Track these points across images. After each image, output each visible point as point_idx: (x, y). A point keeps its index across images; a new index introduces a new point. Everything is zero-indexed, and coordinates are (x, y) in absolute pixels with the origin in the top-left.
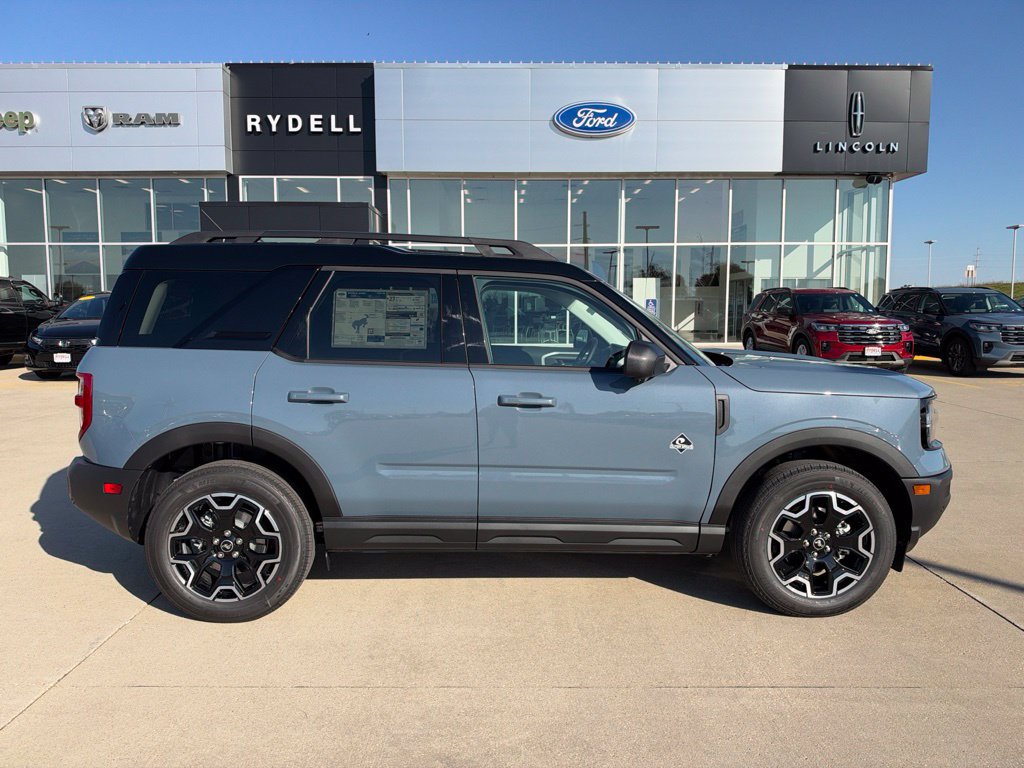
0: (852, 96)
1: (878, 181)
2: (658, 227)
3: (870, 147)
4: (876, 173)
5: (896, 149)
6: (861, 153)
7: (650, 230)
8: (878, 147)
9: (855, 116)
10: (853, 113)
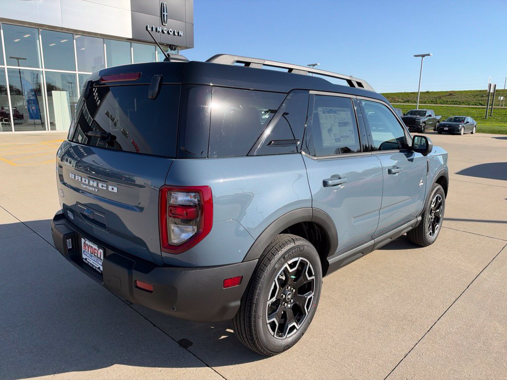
0: (162, 4)
1: (175, 49)
2: (25, 59)
3: (171, 31)
4: (174, 46)
5: (182, 35)
6: (167, 34)
7: (20, 60)
8: (174, 32)
9: (164, 15)
10: (163, 13)
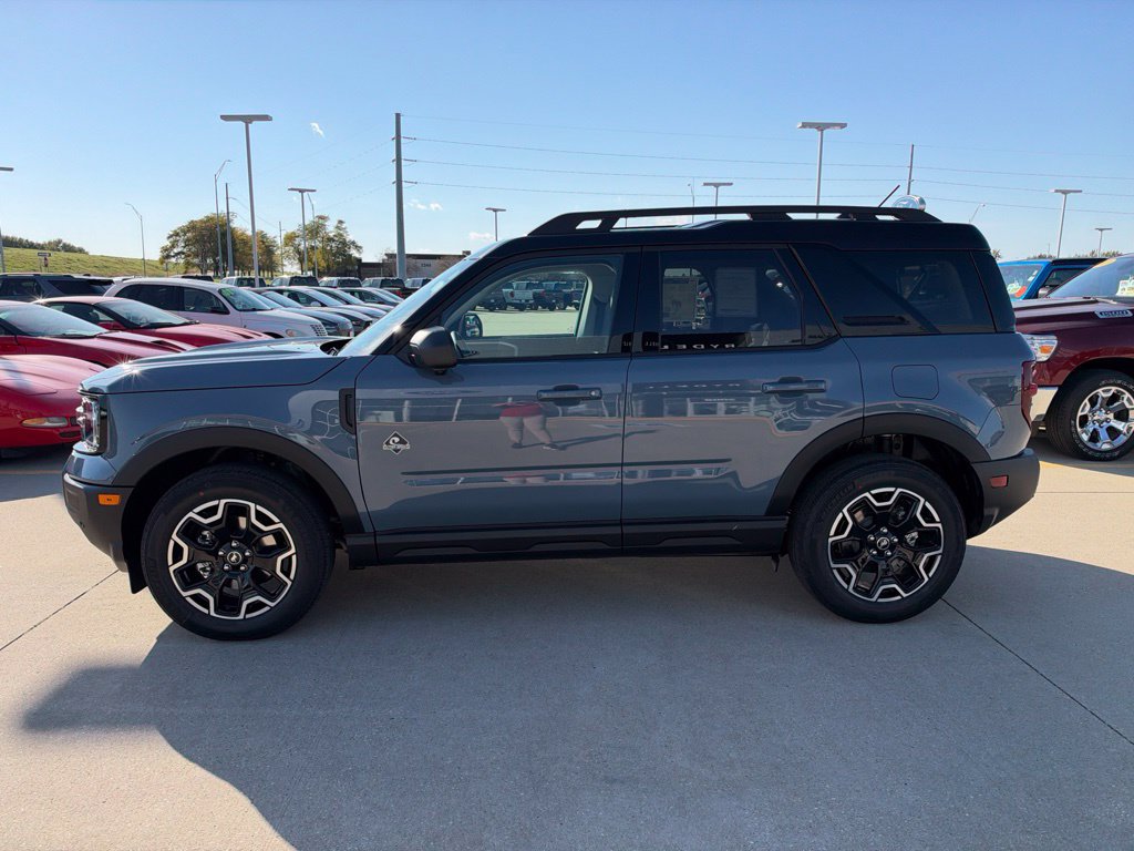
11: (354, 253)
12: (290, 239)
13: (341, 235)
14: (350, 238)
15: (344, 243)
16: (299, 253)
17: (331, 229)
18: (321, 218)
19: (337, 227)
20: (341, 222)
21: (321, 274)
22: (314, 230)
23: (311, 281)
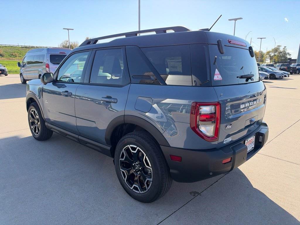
11: (288, 57)
12: (268, 53)
13: (285, 51)
14: (287, 52)
15: (285, 54)
16: (270, 57)
17: (281, 49)
18: (279, 46)
19: (284, 49)
20: (285, 47)
21: (276, 63)
22: (276, 50)
23: (272, 65)
